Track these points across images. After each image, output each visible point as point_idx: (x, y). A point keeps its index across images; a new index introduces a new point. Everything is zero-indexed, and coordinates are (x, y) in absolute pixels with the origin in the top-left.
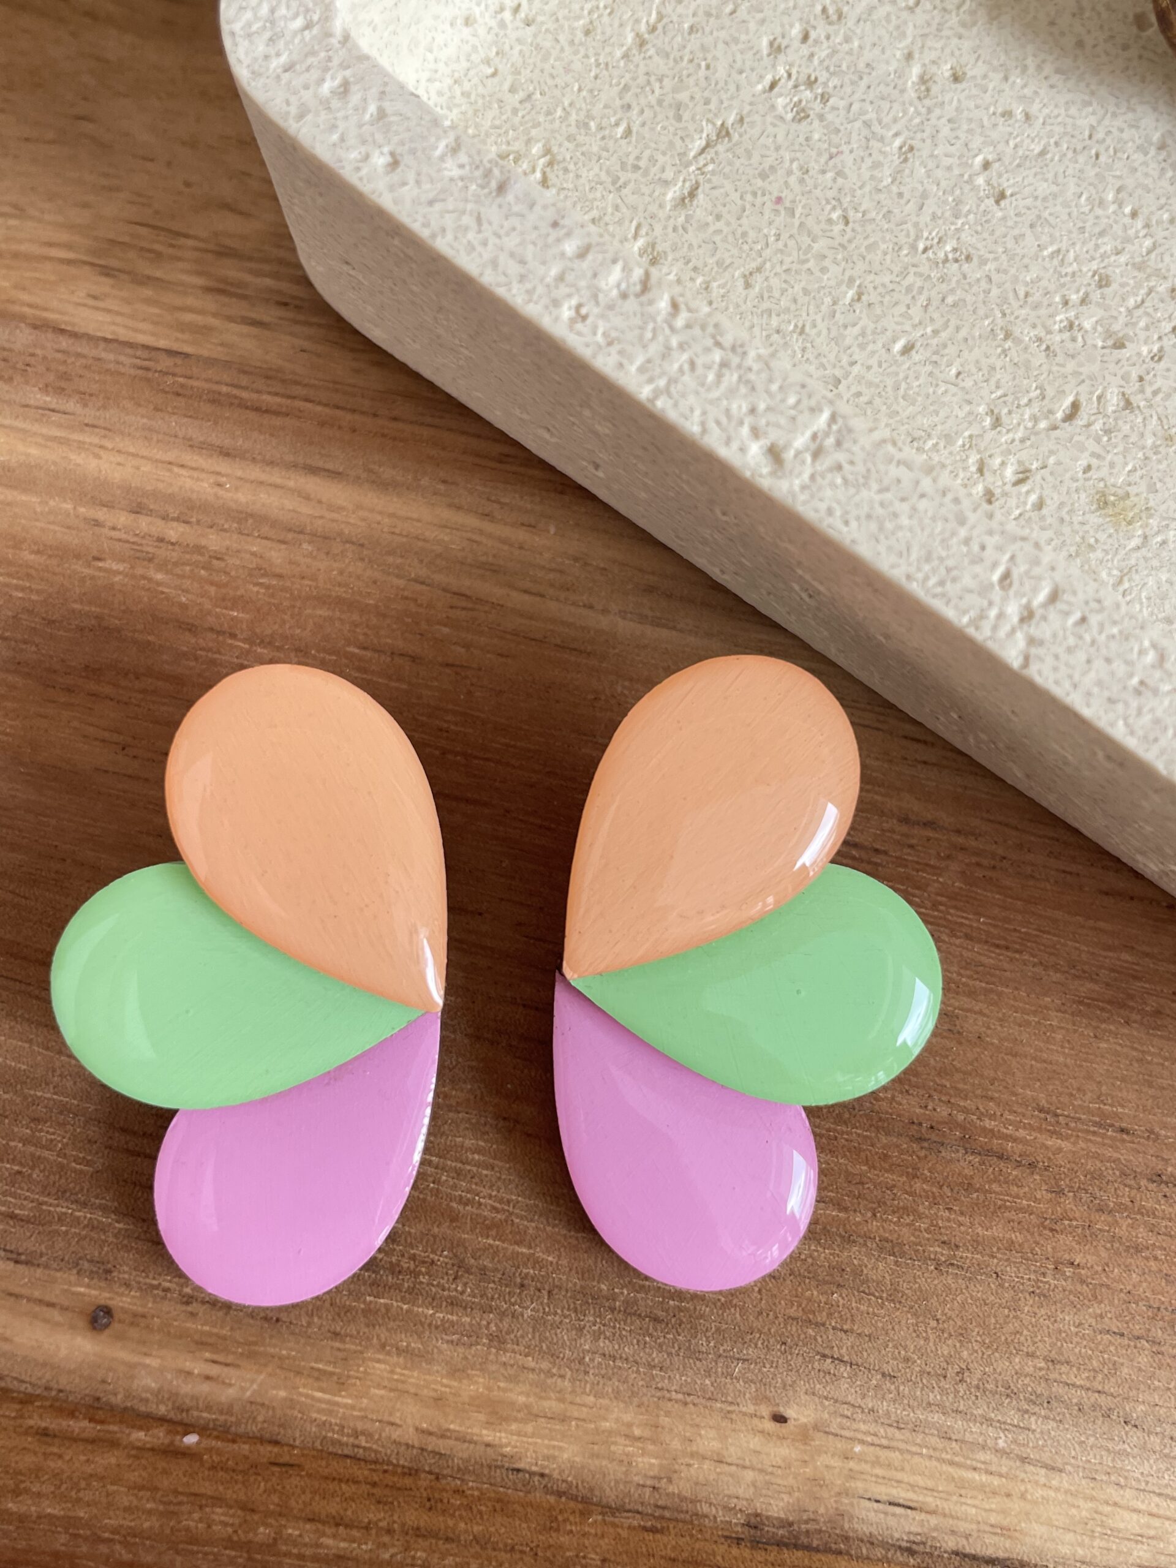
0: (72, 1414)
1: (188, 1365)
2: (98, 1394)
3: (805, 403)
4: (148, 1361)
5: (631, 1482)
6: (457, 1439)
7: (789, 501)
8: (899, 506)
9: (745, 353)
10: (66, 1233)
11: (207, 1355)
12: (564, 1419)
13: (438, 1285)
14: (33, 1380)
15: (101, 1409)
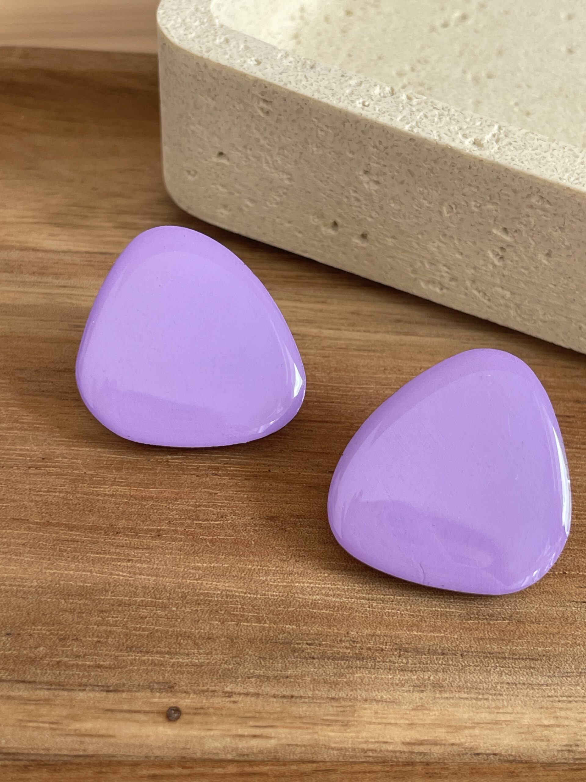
0: (169, 765)
1: (240, 731)
2: (183, 755)
3: (484, 124)
4: (212, 733)
5: (553, 749)
6: (431, 744)
7: (492, 158)
8: (544, 154)
9: (449, 110)
10: (139, 670)
11: (251, 723)
12: (497, 723)
13: (390, 661)
14: (136, 754)
15: (188, 761)
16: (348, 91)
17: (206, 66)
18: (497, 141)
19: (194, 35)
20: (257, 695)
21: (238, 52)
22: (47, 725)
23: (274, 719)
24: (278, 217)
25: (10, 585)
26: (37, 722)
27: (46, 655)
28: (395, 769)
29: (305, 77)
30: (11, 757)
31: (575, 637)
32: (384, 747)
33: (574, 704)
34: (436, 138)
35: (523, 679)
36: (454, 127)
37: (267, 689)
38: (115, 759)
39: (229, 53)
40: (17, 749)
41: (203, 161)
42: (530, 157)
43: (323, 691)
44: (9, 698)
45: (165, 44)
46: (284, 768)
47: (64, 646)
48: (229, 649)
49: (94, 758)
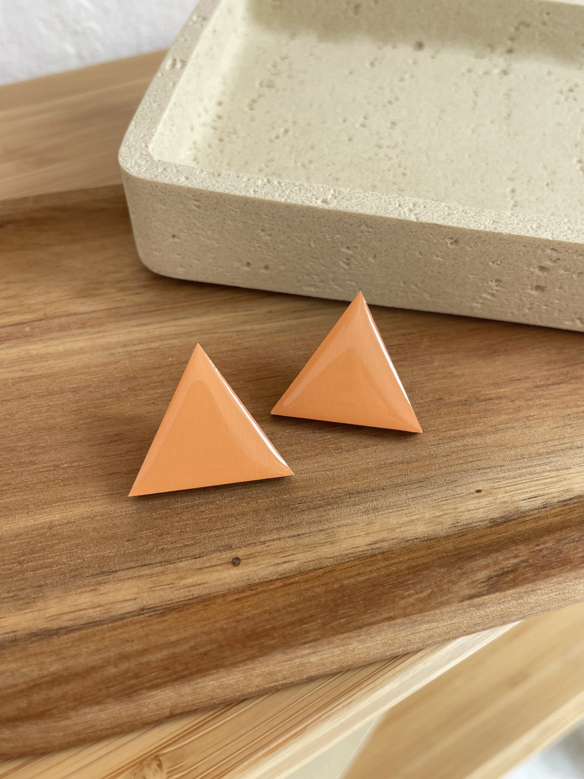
1: (276, 561)
2: (249, 583)
3: (325, 189)
4: (261, 566)
5: (446, 528)
6: (381, 542)
7: (335, 208)
9: (304, 185)
10: (209, 542)
11: (281, 555)
13: (346, 502)
14: (222, 590)
15: (253, 586)
16: (243, 185)
17: (156, 186)
18: (335, 198)
19: (144, 169)
20: (279, 539)
21: (174, 174)
22: (167, 586)
23: (292, 550)
24: (214, 266)
25: (121, 512)
26: (160, 586)
27: (154, 546)
28: (367, 560)
29: (217, 182)
30: (152, 610)
31: (439, 464)
32: (357, 550)
33: (449, 501)
34: (301, 203)
35: (419, 494)
36: (309, 195)
37: (283, 534)
38: (211, 596)
39: (168, 176)
40: (154, 604)
41: (164, 243)
42: (355, 204)
43: (314, 528)
44: (140, 576)
45: (128, 178)
46: (306, 576)
47: (162, 539)
48: (256, 517)
49: (200, 598)
